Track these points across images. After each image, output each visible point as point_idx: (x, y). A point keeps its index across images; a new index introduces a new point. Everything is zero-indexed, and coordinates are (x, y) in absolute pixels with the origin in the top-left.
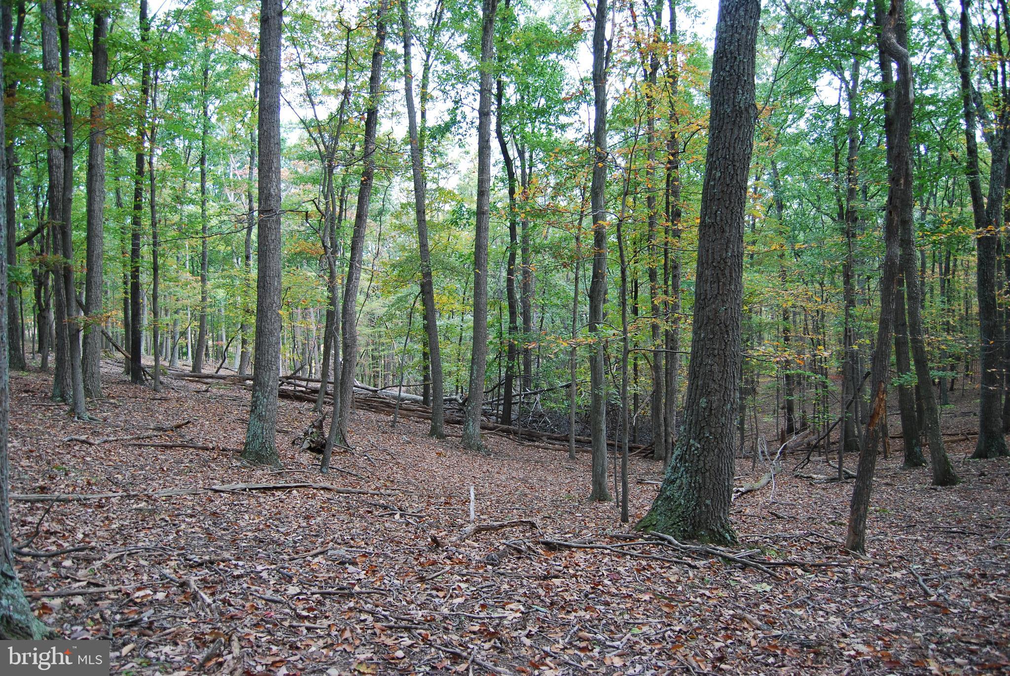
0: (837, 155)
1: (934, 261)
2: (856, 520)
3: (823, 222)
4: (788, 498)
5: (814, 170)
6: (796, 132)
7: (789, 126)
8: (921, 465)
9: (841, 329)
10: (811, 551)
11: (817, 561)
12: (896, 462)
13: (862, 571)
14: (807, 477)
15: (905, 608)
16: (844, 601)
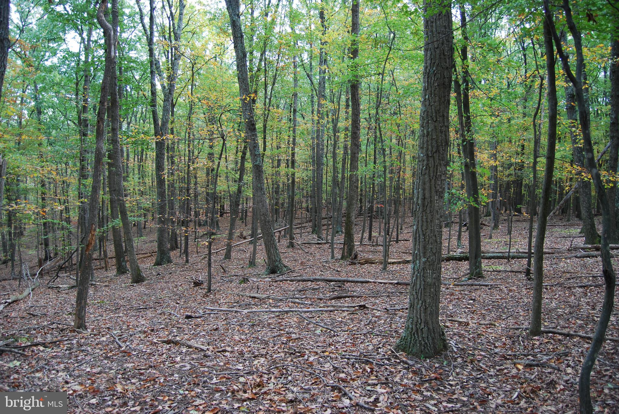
0: (77, 84)
1: (135, 154)
2: (79, 310)
3: (68, 125)
4: (42, 302)
5: (63, 91)
6: (51, 64)
7: (47, 60)
8: (126, 272)
9: (77, 193)
10: (52, 334)
11: (55, 339)
12: (112, 272)
13: (83, 341)
14: (56, 287)
15: (107, 358)
16: (69, 361)
